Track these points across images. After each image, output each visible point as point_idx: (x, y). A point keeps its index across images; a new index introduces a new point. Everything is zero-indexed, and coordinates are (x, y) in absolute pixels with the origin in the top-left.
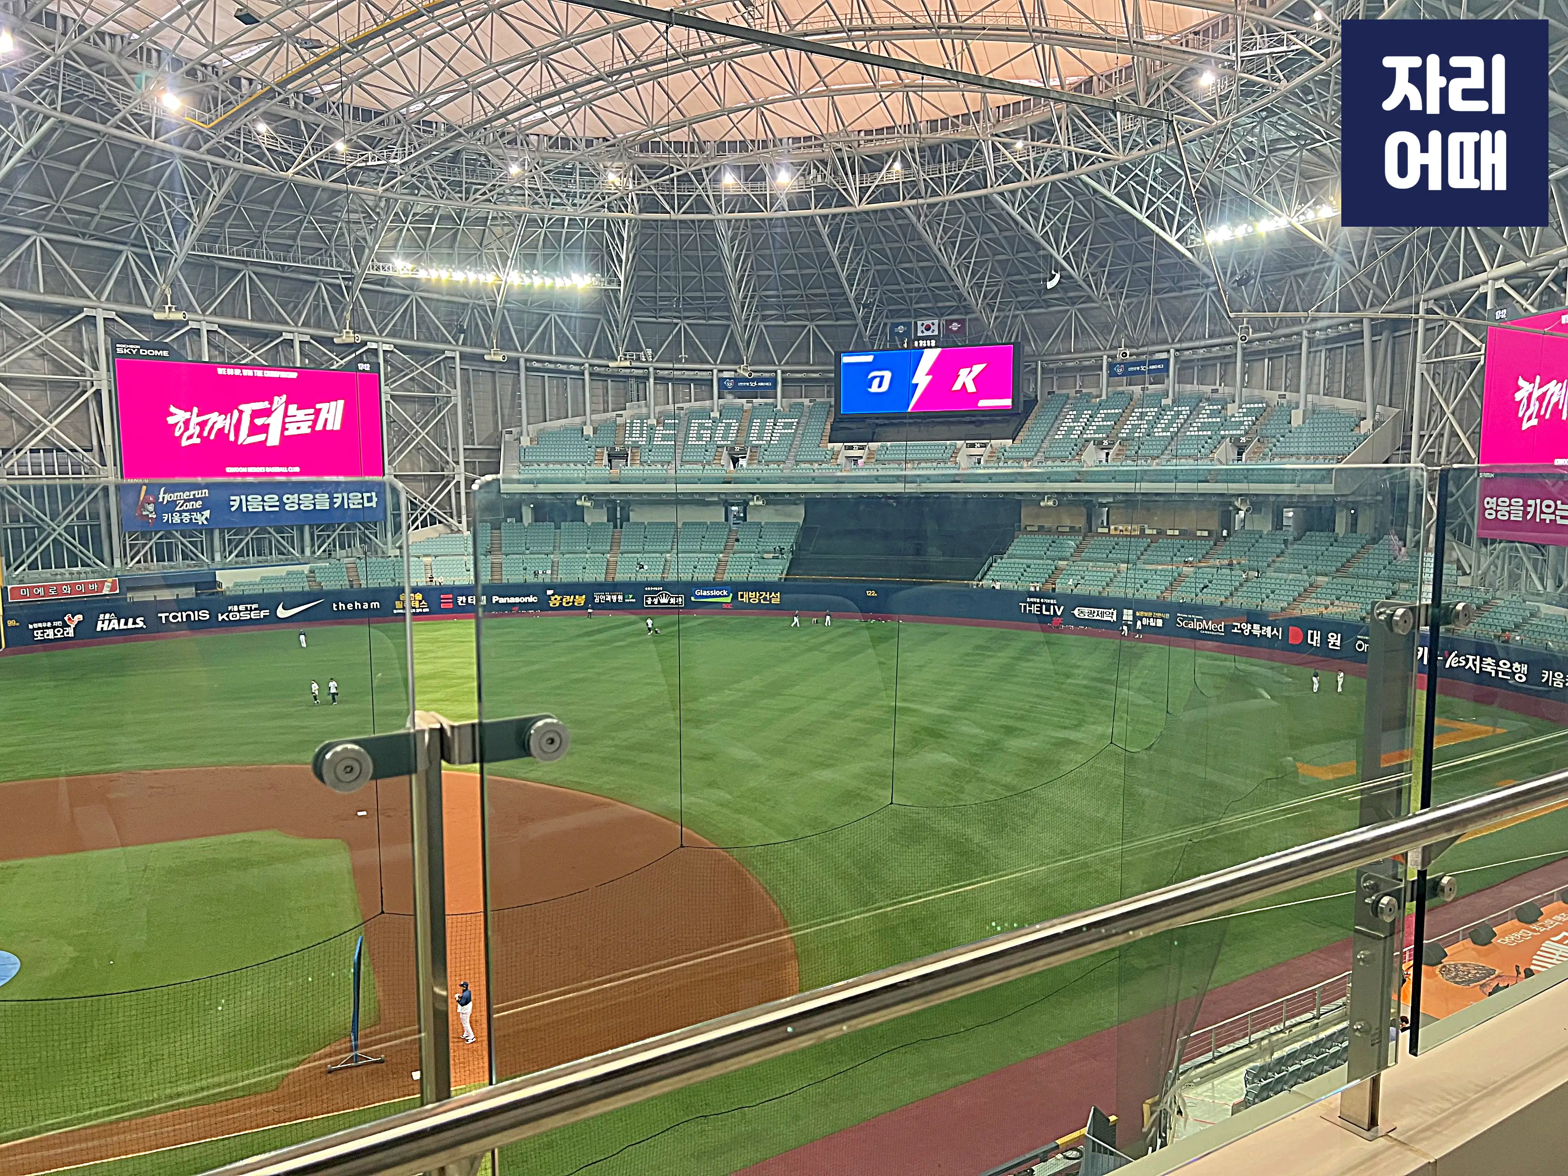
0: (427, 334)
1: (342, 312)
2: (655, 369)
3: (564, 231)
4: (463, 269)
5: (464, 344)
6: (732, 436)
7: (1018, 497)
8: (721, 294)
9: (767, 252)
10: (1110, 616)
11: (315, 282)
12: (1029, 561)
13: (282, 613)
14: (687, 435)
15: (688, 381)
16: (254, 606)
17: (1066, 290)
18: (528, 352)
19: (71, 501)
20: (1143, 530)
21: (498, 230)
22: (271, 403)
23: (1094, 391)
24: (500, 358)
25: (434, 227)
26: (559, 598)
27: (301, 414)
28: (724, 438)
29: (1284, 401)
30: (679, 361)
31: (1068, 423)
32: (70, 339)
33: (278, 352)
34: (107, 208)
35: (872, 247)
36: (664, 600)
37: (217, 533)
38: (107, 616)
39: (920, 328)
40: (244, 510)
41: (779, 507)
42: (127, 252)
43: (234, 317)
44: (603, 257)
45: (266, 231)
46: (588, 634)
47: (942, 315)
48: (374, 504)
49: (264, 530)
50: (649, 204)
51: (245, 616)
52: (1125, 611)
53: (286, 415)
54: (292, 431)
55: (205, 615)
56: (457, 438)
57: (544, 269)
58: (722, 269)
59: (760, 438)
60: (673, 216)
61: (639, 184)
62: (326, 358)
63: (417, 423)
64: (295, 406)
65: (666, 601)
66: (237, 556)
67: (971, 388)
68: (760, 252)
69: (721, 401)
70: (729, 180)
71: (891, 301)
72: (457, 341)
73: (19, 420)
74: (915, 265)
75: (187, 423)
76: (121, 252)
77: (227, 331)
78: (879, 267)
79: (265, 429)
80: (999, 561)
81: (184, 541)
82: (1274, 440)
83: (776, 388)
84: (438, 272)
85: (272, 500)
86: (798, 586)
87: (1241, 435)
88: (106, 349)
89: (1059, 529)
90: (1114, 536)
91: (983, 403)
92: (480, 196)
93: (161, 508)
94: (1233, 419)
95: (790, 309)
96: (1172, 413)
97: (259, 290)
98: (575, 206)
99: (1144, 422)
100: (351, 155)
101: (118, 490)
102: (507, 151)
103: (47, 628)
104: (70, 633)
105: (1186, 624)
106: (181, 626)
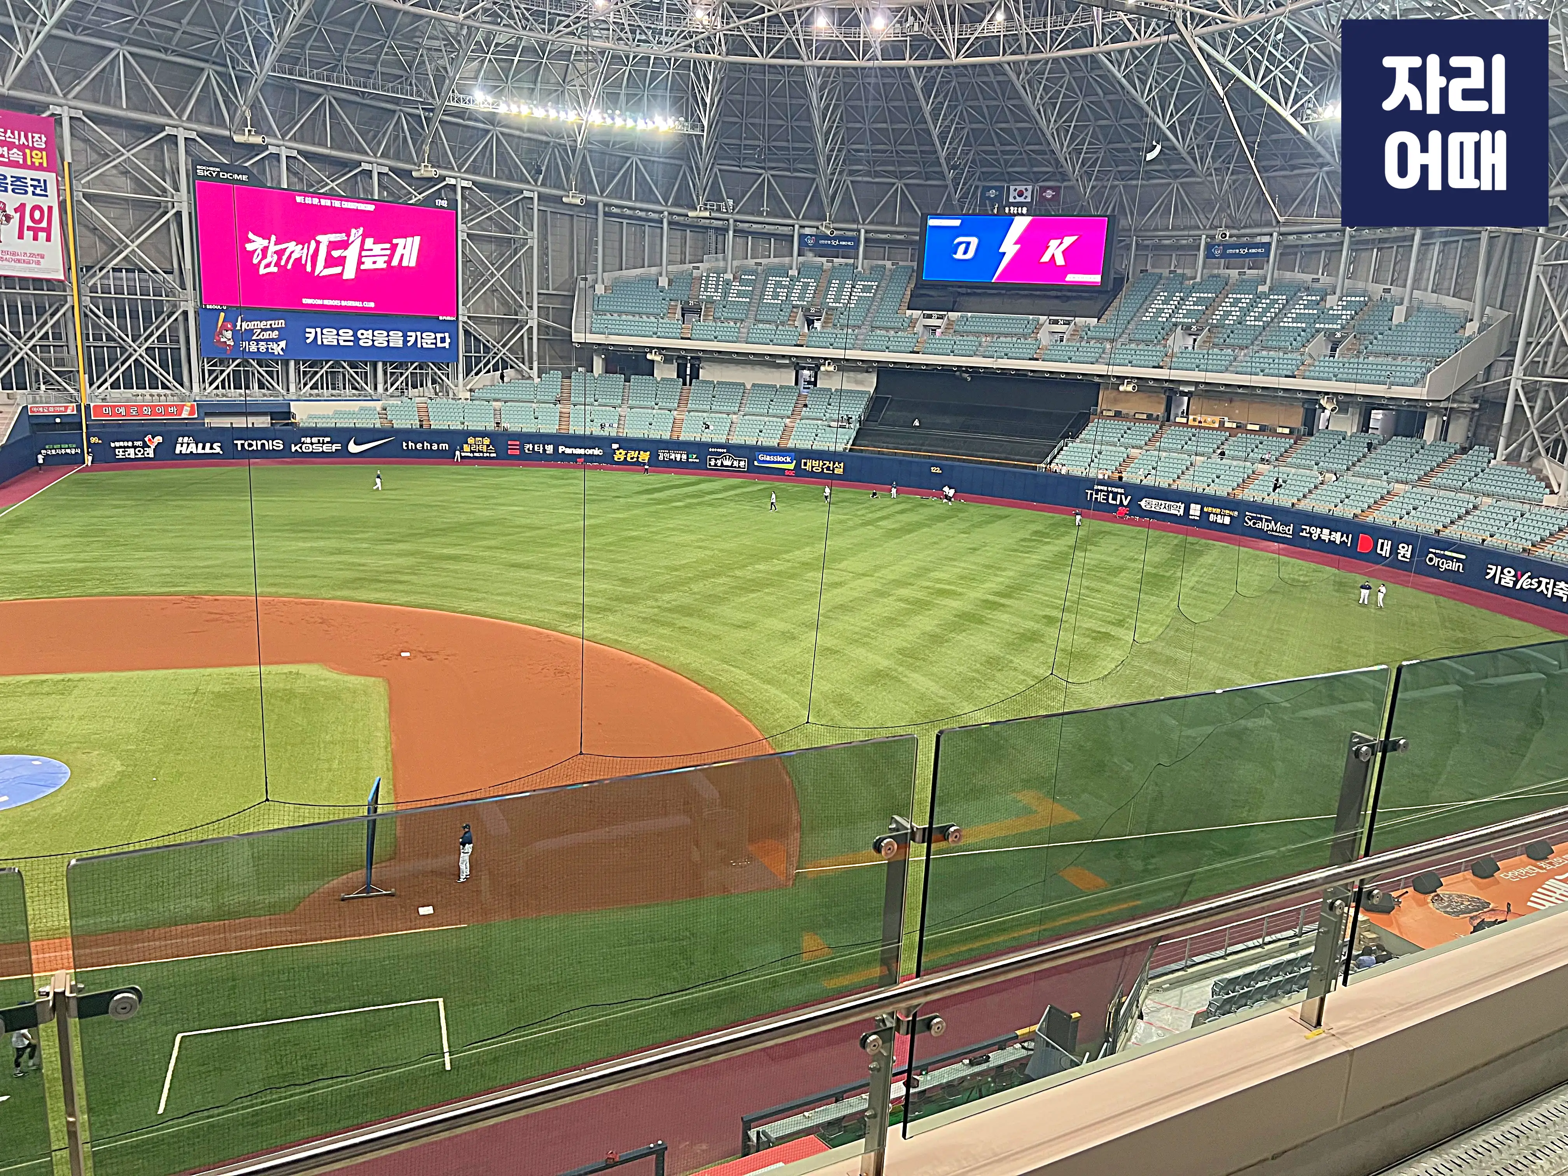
0: (507, 172)
1: (422, 143)
2: (735, 221)
3: (650, 70)
4: (544, 106)
5: (543, 184)
6: (809, 296)
7: (1097, 380)
8: (808, 145)
9: (858, 103)
10: (1178, 509)
11: (394, 111)
12: (1098, 447)
13: (353, 448)
14: (762, 294)
15: (768, 236)
16: (328, 439)
17: (1169, 162)
18: (607, 196)
19: (152, 323)
20: (1222, 423)
21: (581, 66)
22: (348, 236)
23: (1188, 272)
24: (578, 202)
25: (516, 59)
26: (624, 452)
27: (377, 249)
28: (801, 298)
29: (1388, 296)
30: (762, 215)
31: (1158, 304)
32: (152, 157)
33: (357, 183)
34: (188, 24)
35: (969, 103)
36: (727, 463)
37: (292, 363)
38: (186, 439)
39: (1012, 194)
40: (319, 343)
41: (852, 373)
42: (210, 70)
43: (314, 144)
44: (688, 99)
45: (346, 54)
46: (647, 492)
47: (1037, 181)
48: (446, 345)
50: (737, 45)
51: (318, 449)
52: (1192, 506)
53: (362, 249)
54: (368, 265)
55: (279, 445)
56: (532, 282)
57: (627, 110)
58: (809, 119)
59: (837, 301)
60: (760, 60)
61: (728, 23)
62: (404, 191)
63: (493, 265)
64: (372, 240)
65: (729, 464)
66: (311, 388)
67: (1060, 261)
68: (851, 103)
69: (801, 259)
70: (822, 24)
71: (985, 163)
72: (536, 181)
73: (102, 238)
74: (1013, 125)
75: (265, 250)
76: (202, 69)
77: (306, 158)
78: (974, 126)
79: (341, 261)
80: (1070, 444)
81: (260, 370)
82: (1371, 337)
83: (858, 249)
84: (519, 107)
85: (347, 334)
86: (863, 457)
87: (1337, 330)
88: (187, 170)
89: (1137, 416)
90: (1192, 427)
91: (1070, 278)
92: (562, 29)
93: (238, 336)
94: (1331, 312)
95: (879, 165)
96: (1268, 301)
97: (339, 117)
98: (661, 43)
99: (1237, 309)
101: (197, 314)
103: (128, 447)
104: (150, 453)
105: (1254, 524)
106: (255, 454)
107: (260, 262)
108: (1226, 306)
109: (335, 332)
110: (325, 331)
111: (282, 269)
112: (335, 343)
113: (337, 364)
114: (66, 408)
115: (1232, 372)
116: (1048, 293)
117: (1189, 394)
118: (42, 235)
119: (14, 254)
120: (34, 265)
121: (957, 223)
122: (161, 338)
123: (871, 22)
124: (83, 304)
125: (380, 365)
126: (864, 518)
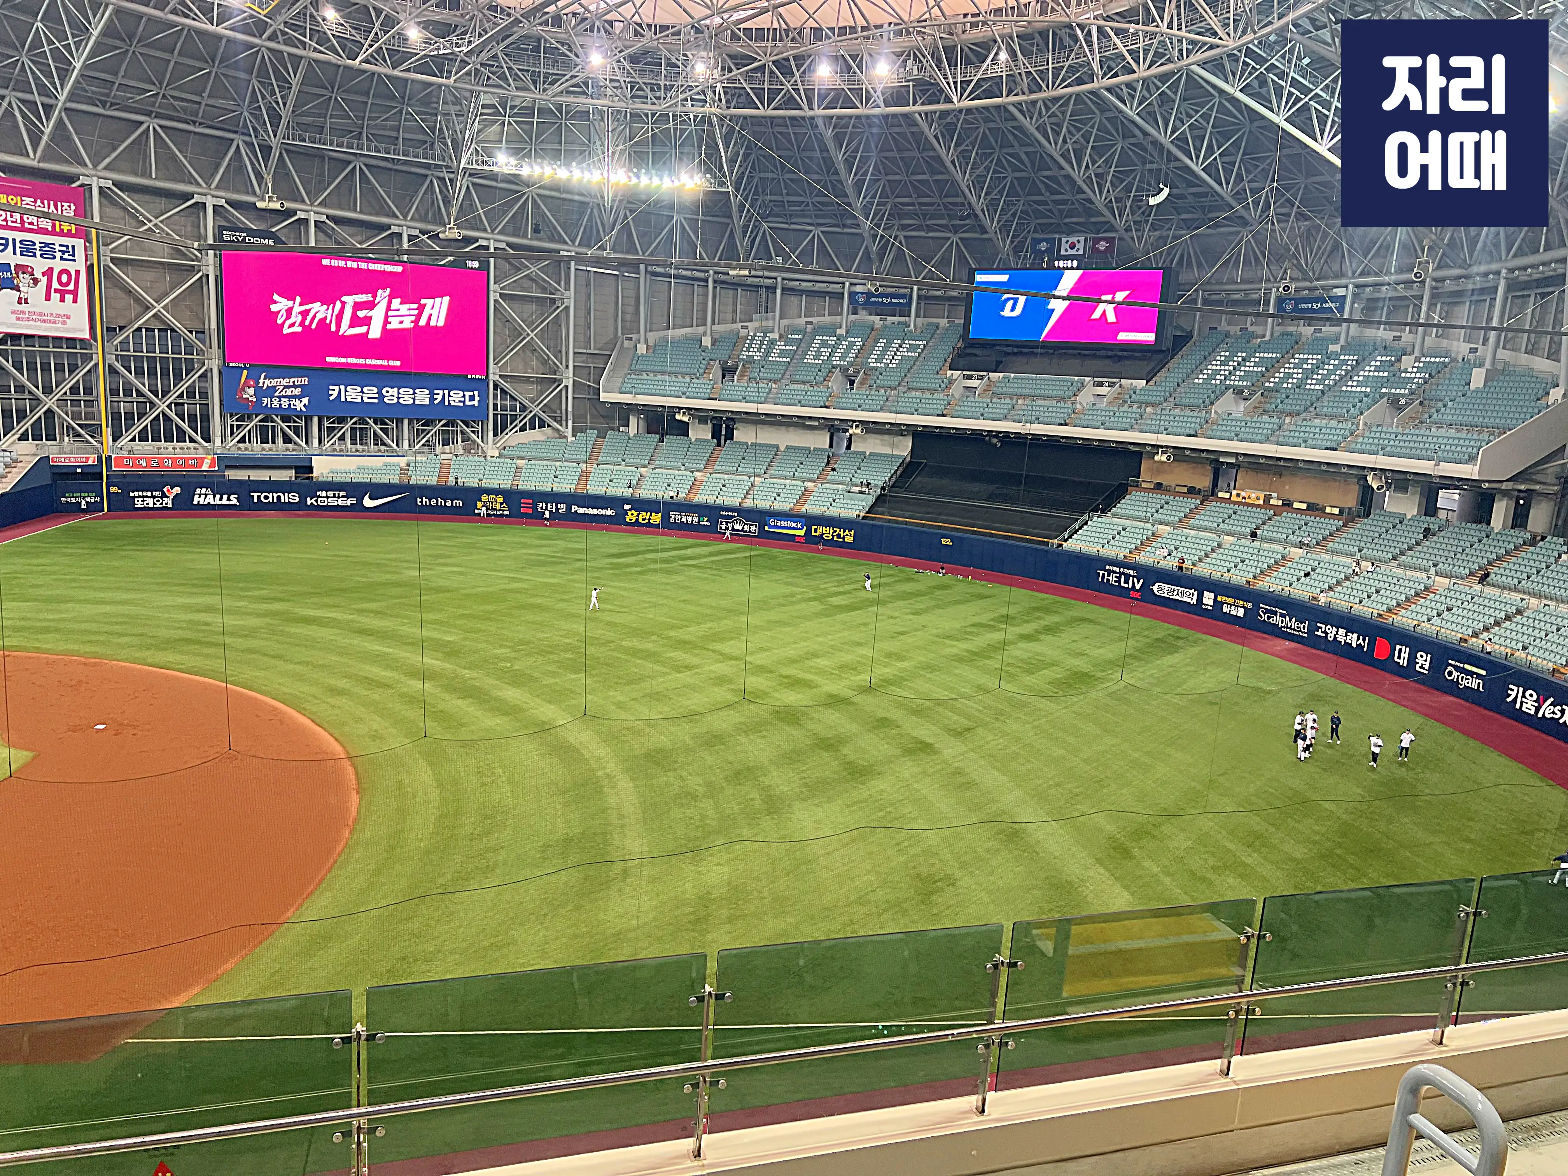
2: (784, 279)
3: (671, 127)
4: (568, 166)
5: (581, 245)
6: (851, 356)
7: (1131, 447)
10: (1189, 597)
11: (426, 176)
12: (1127, 523)
13: (368, 502)
14: (805, 353)
15: (823, 294)
16: (342, 494)
18: (648, 256)
19: (181, 380)
20: (1267, 498)
22: (375, 296)
23: (1259, 330)
25: (535, 121)
26: (635, 513)
27: (404, 309)
28: (843, 358)
31: (1215, 365)
32: (189, 224)
34: (209, 97)
36: (738, 527)
37: (315, 420)
38: (204, 491)
39: (1064, 246)
40: (343, 399)
41: (888, 437)
42: (240, 141)
43: (343, 208)
45: (367, 121)
47: (1094, 232)
48: (475, 403)
51: (333, 503)
52: (1206, 593)
53: (389, 308)
54: (394, 324)
55: (294, 498)
56: (568, 341)
57: (653, 168)
59: (879, 360)
60: (761, 112)
63: (526, 324)
64: (399, 300)
65: (740, 528)
66: (334, 443)
67: (1111, 318)
68: (882, 155)
69: (852, 318)
70: (824, 72)
72: (574, 242)
73: (137, 300)
74: (1056, 173)
75: (289, 311)
76: (233, 140)
77: (336, 224)
78: (1018, 175)
79: (367, 321)
80: (1095, 519)
81: (283, 425)
82: (1440, 404)
83: (910, 306)
84: (542, 168)
85: (371, 392)
86: (873, 525)
87: (1403, 395)
88: (214, 235)
89: (1178, 489)
90: (1235, 503)
91: (1122, 336)
92: (557, 88)
93: (260, 393)
94: (1403, 375)
95: (930, 219)
96: (1337, 362)
97: (369, 182)
98: (659, 98)
99: (1300, 371)
100: (425, 43)
101: (220, 373)
102: (587, 38)
103: (147, 497)
104: (169, 502)
105: (1269, 618)
106: (271, 506)
107: (284, 322)
108: (1288, 368)
109: (359, 389)
110: (348, 388)
111: (306, 329)
112: (359, 400)
113: (362, 420)
114: (87, 458)
115: (1271, 443)
116: (1098, 353)
117: (1237, 466)
118: (68, 298)
119: (40, 314)
120: (59, 325)
121: (1004, 278)
122: (191, 393)
123: (874, 68)
124: (107, 362)
125: (406, 422)
126: (821, 592)
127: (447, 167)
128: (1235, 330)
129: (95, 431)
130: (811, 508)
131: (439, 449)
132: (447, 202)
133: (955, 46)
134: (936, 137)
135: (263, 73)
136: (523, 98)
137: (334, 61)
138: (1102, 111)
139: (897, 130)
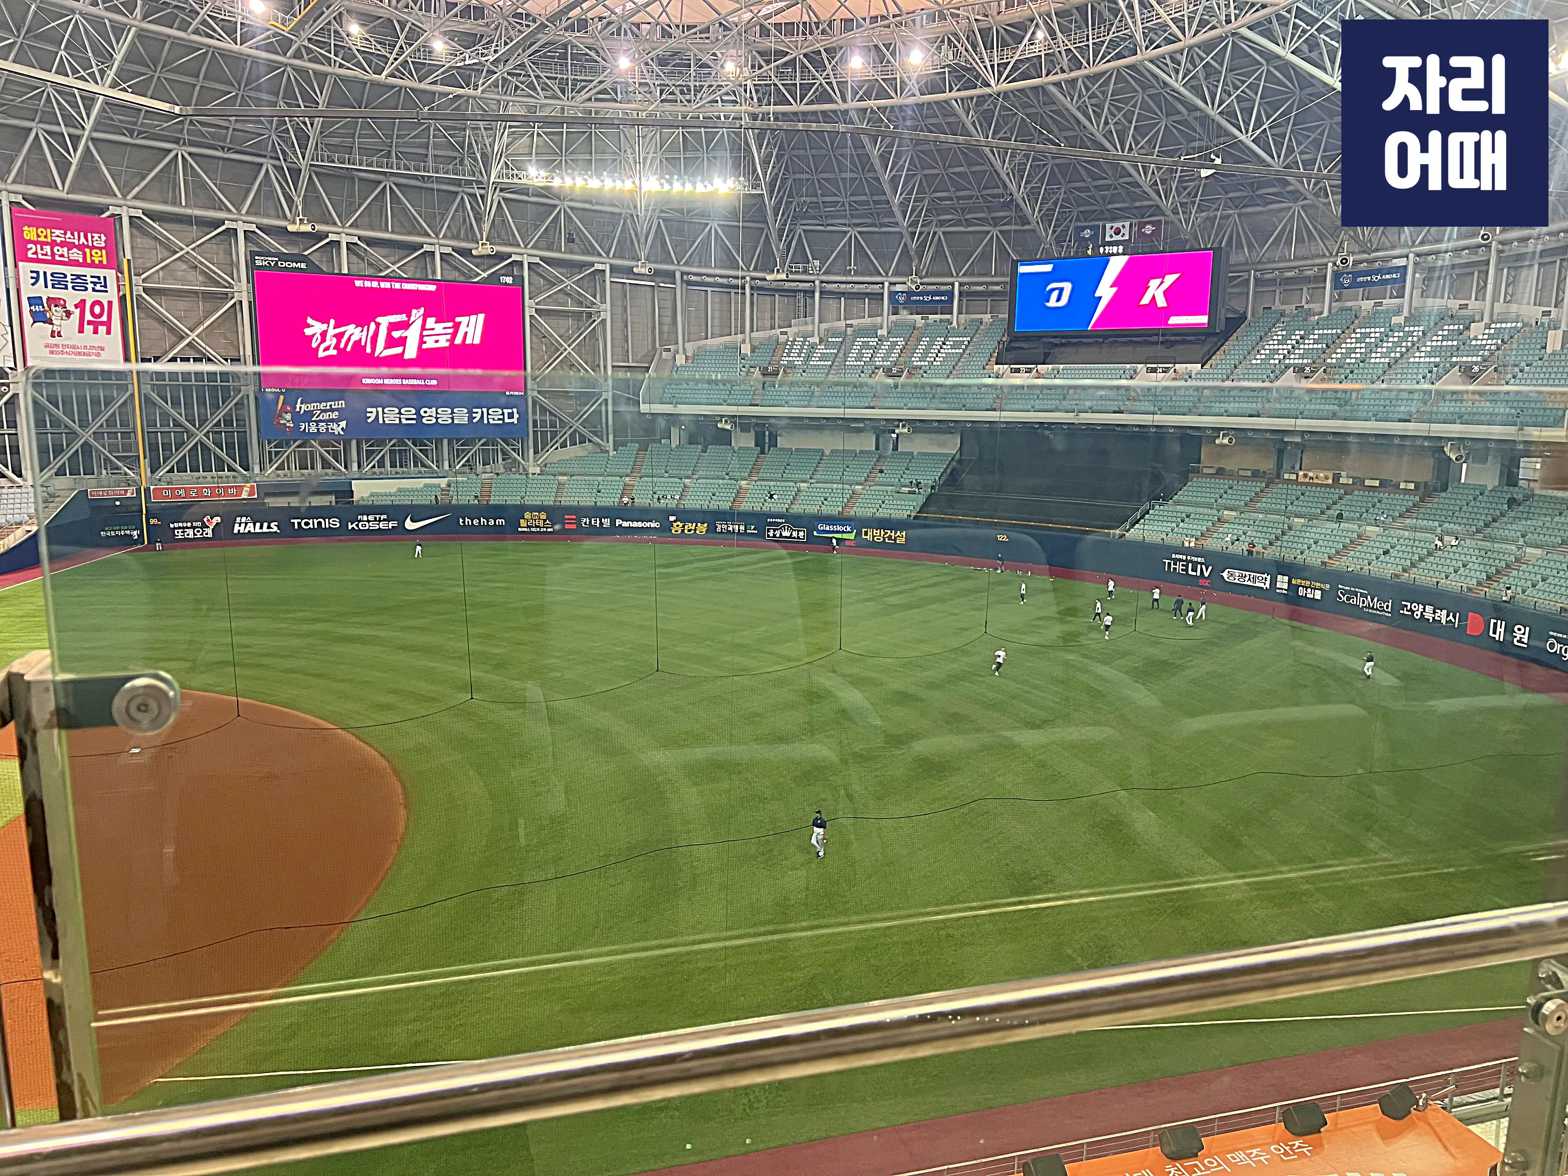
1: (481, 222)
2: (822, 282)
4: (599, 176)
5: (615, 256)
6: (894, 356)
7: (1190, 432)
9: (928, 147)
10: (1262, 582)
11: (457, 193)
12: (1190, 509)
13: (409, 525)
14: (846, 356)
15: (860, 296)
16: (383, 517)
18: (684, 264)
19: (218, 408)
20: (1337, 477)
22: (409, 316)
23: (1315, 307)
24: (646, 271)
26: (681, 525)
27: (439, 328)
28: (885, 359)
29: (1547, 319)
30: (848, 273)
31: (1272, 345)
33: (418, 264)
36: (786, 533)
37: (353, 443)
38: (244, 519)
39: (1109, 232)
40: (381, 421)
41: (934, 436)
42: (268, 165)
43: (375, 229)
44: (747, 159)
45: (395, 140)
47: (1143, 217)
48: (515, 420)
49: (401, 442)
51: (375, 526)
52: (1279, 577)
53: (423, 328)
54: (430, 344)
55: (335, 523)
56: (605, 354)
57: (686, 173)
59: (923, 359)
60: (794, 108)
61: (754, 73)
62: (468, 270)
63: (565, 339)
64: (433, 319)
65: (788, 534)
66: (374, 466)
67: (1161, 302)
68: (917, 148)
69: (893, 318)
70: (857, 64)
71: (1080, 202)
72: (608, 254)
75: (324, 334)
76: (261, 165)
77: (368, 245)
79: (402, 341)
80: (1157, 507)
81: (322, 450)
82: (1517, 369)
83: (952, 303)
84: (574, 179)
85: (409, 413)
86: (925, 525)
87: (1476, 363)
88: (246, 261)
89: (1241, 473)
90: (1302, 484)
91: (1174, 320)
92: (584, 95)
93: (298, 418)
94: (1474, 342)
95: (968, 213)
96: (1401, 334)
97: (399, 201)
98: (689, 101)
99: (1363, 345)
100: (451, 54)
101: (256, 398)
102: (614, 43)
103: (187, 528)
104: (209, 532)
105: (1348, 599)
106: (311, 533)
107: (319, 346)
108: (1350, 343)
109: (397, 411)
110: (386, 410)
111: (341, 351)
112: (397, 422)
114: (126, 491)
115: (1340, 418)
116: (1149, 339)
117: (1302, 448)
118: (102, 329)
119: (74, 347)
120: (94, 357)
122: (228, 422)
123: (908, 55)
124: (143, 392)
125: (445, 442)
126: (877, 593)
127: (479, 182)
128: (1290, 308)
129: (133, 462)
130: (859, 510)
131: (480, 468)
132: (479, 220)
133: (990, 29)
134: (973, 123)
135: (289, 94)
136: (550, 107)
137: (361, 76)
138: (1144, 89)
139: (932, 121)
